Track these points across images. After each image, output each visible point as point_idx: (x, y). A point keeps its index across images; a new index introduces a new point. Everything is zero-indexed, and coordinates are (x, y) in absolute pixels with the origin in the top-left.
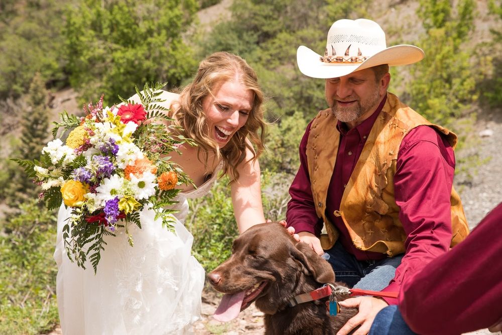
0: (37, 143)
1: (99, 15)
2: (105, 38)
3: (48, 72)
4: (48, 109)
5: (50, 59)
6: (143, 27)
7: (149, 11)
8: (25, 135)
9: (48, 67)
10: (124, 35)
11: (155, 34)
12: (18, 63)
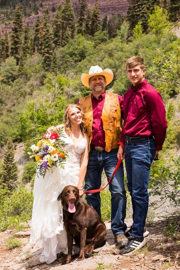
0: (10, 164)
1: (33, 114)
2: (35, 123)
3: (15, 136)
4: (14, 150)
5: (15, 131)
6: (49, 118)
7: (52, 112)
8: (5, 161)
9: (14, 134)
10: (42, 121)
11: (54, 121)
12: (3, 133)
